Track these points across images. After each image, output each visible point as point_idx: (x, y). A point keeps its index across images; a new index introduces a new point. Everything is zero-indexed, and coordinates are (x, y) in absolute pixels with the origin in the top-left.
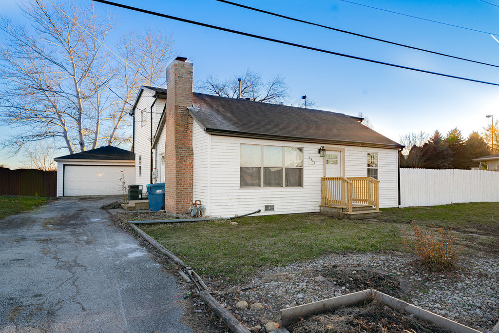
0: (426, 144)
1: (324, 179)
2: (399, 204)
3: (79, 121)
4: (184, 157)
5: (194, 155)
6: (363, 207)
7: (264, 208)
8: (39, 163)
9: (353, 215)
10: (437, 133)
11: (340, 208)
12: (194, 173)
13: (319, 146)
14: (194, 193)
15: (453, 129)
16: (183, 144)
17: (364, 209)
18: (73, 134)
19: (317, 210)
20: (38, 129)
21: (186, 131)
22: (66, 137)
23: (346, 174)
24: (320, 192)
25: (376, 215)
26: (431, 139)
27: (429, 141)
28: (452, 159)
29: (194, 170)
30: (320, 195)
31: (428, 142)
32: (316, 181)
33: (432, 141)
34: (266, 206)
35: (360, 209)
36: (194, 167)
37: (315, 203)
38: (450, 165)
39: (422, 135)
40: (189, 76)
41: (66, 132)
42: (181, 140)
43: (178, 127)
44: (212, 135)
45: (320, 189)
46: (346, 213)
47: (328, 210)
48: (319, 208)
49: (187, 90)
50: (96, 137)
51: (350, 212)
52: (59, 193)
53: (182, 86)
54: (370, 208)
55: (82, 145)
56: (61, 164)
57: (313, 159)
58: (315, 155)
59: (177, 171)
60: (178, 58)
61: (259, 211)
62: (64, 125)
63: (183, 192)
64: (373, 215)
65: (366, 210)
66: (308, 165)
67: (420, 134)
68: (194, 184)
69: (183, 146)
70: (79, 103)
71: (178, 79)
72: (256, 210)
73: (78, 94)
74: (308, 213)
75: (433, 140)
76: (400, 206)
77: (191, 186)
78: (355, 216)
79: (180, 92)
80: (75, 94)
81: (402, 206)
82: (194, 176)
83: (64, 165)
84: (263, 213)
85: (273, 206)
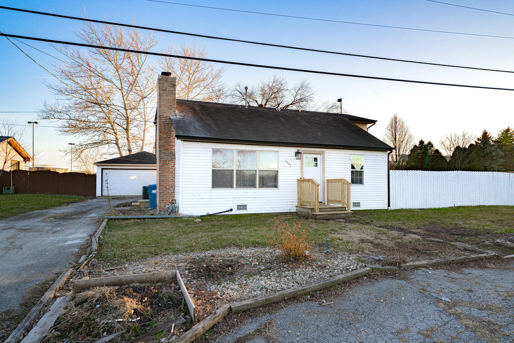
0: (471, 145)
1: (301, 181)
2: (389, 206)
3: (127, 130)
4: (166, 161)
5: (176, 159)
6: (335, 208)
7: (236, 208)
8: (89, 167)
9: (319, 215)
10: (485, 133)
11: (309, 209)
12: (176, 175)
13: (295, 150)
14: (176, 193)
15: (506, 128)
16: (167, 149)
17: (336, 209)
18: (122, 141)
19: (294, 210)
20: (96, 138)
21: (169, 138)
22: (117, 144)
23: (326, 176)
24: (297, 193)
25: (346, 215)
26: (478, 139)
27: (476, 142)
28: (502, 160)
29: (176, 172)
30: (297, 196)
31: (474, 143)
32: (292, 183)
33: (479, 142)
34: (238, 206)
35: (331, 210)
36: (176, 170)
37: (292, 203)
38: (500, 167)
39: (464, 136)
40: (172, 89)
41: (118, 140)
42: (164, 146)
43: (161, 134)
44: (184, 141)
45: (297, 190)
46: (313, 213)
47: (302, 210)
48: (295, 208)
49: (171, 101)
50: (143, 144)
51: (317, 213)
52: (98, 193)
53: (166, 98)
54: (344, 209)
55: (130, 151)
56: (100, 168)
57: (289, 161)
58: (291, 158)
59: (160, 174)
60: (163, 73)
61: (231, 210)
62: (116, 133)
63: (165, 192)
64: (343, 215)
65: (338, 211)
66: (284, 168)
67: (462, 134)
68: (176, 185)
69: (166, 152)
70: (127, 114)
71: (162, 92)
72: (229, 209)
73: (125, 106)
74: (284, 213)
75: (480, 140)
76: (389, 208)
77: (173, 187)
78: (322, 216)
79: (164, 103)
80: (123, 106)
81: (392, 207)
82: (176, 177)
83: (102, 169)
84: (235, 212)
85: (246, 206)
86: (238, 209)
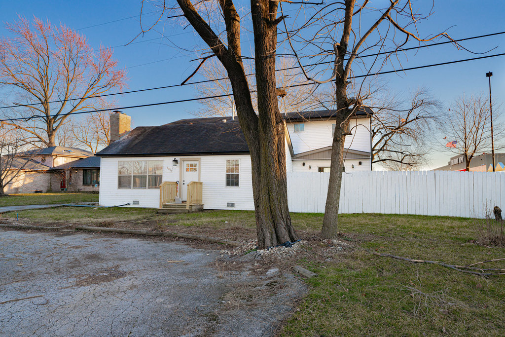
23: (201, 179)
34: (134, 201)
44: (102, 157)
49: (117, 129)
57: (171, 168)
66: (166, 173)
72: (127, 203)
84: (132, 206)
85: (138, 202)
86: (133, 204)
